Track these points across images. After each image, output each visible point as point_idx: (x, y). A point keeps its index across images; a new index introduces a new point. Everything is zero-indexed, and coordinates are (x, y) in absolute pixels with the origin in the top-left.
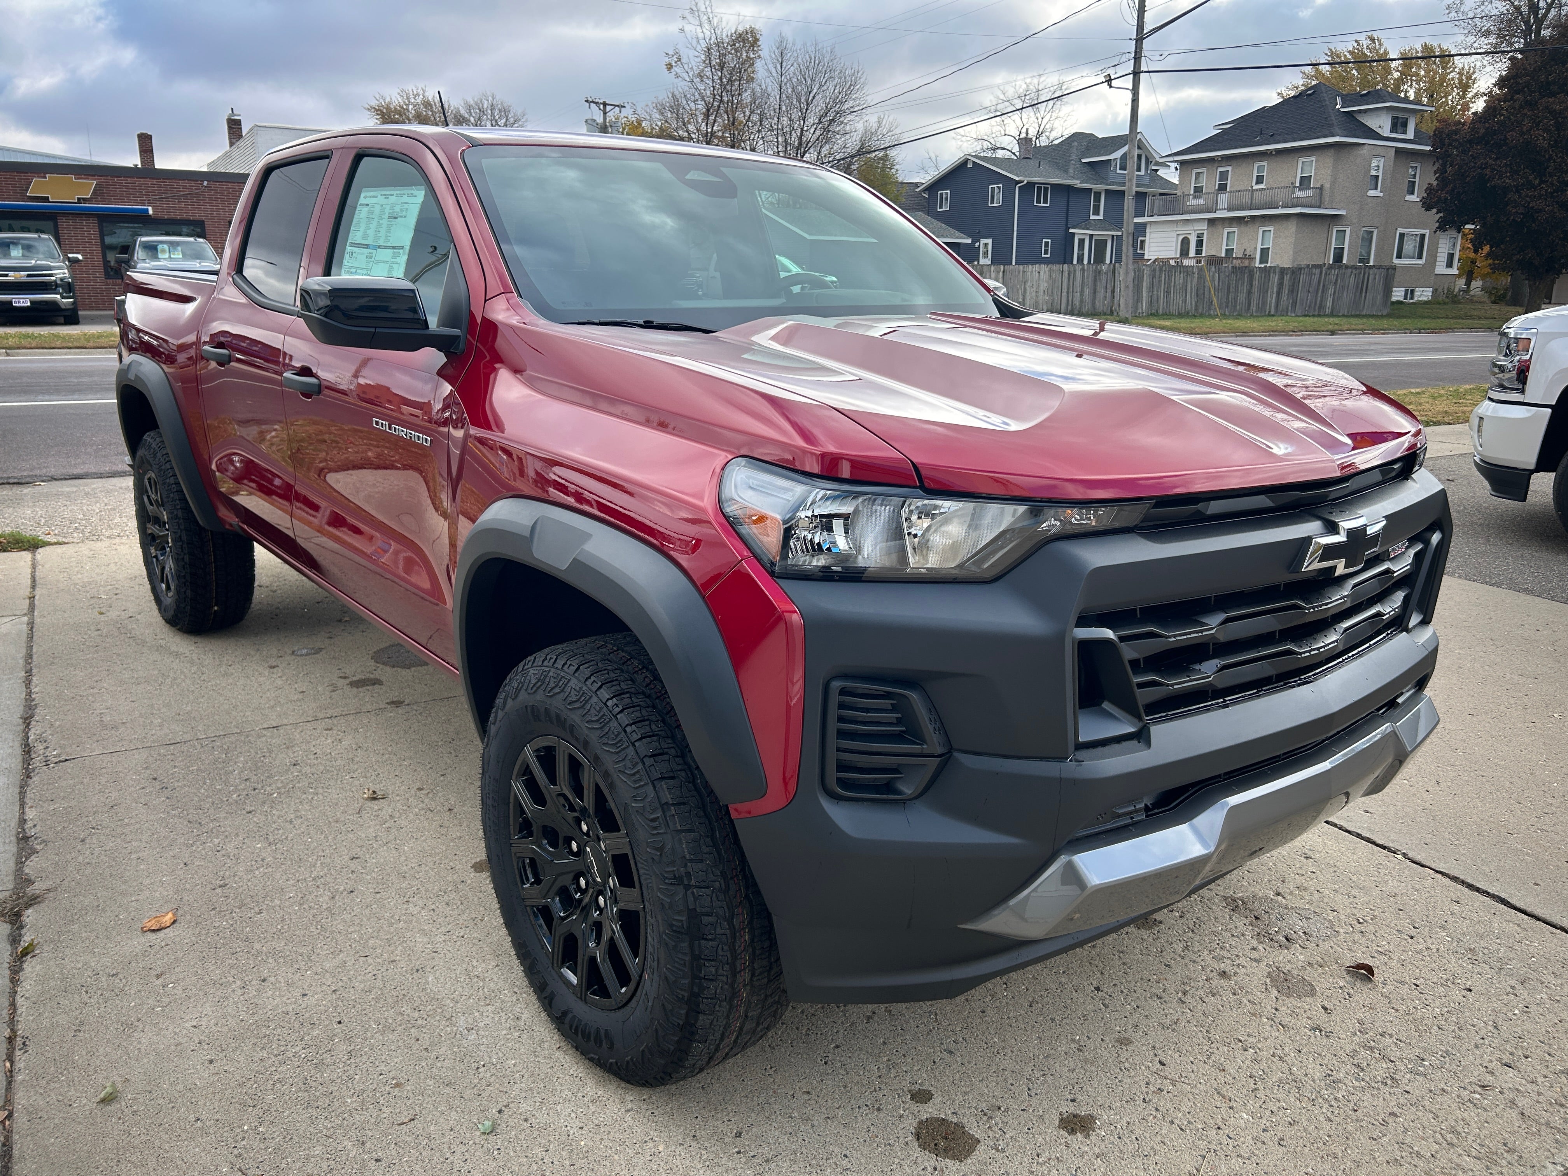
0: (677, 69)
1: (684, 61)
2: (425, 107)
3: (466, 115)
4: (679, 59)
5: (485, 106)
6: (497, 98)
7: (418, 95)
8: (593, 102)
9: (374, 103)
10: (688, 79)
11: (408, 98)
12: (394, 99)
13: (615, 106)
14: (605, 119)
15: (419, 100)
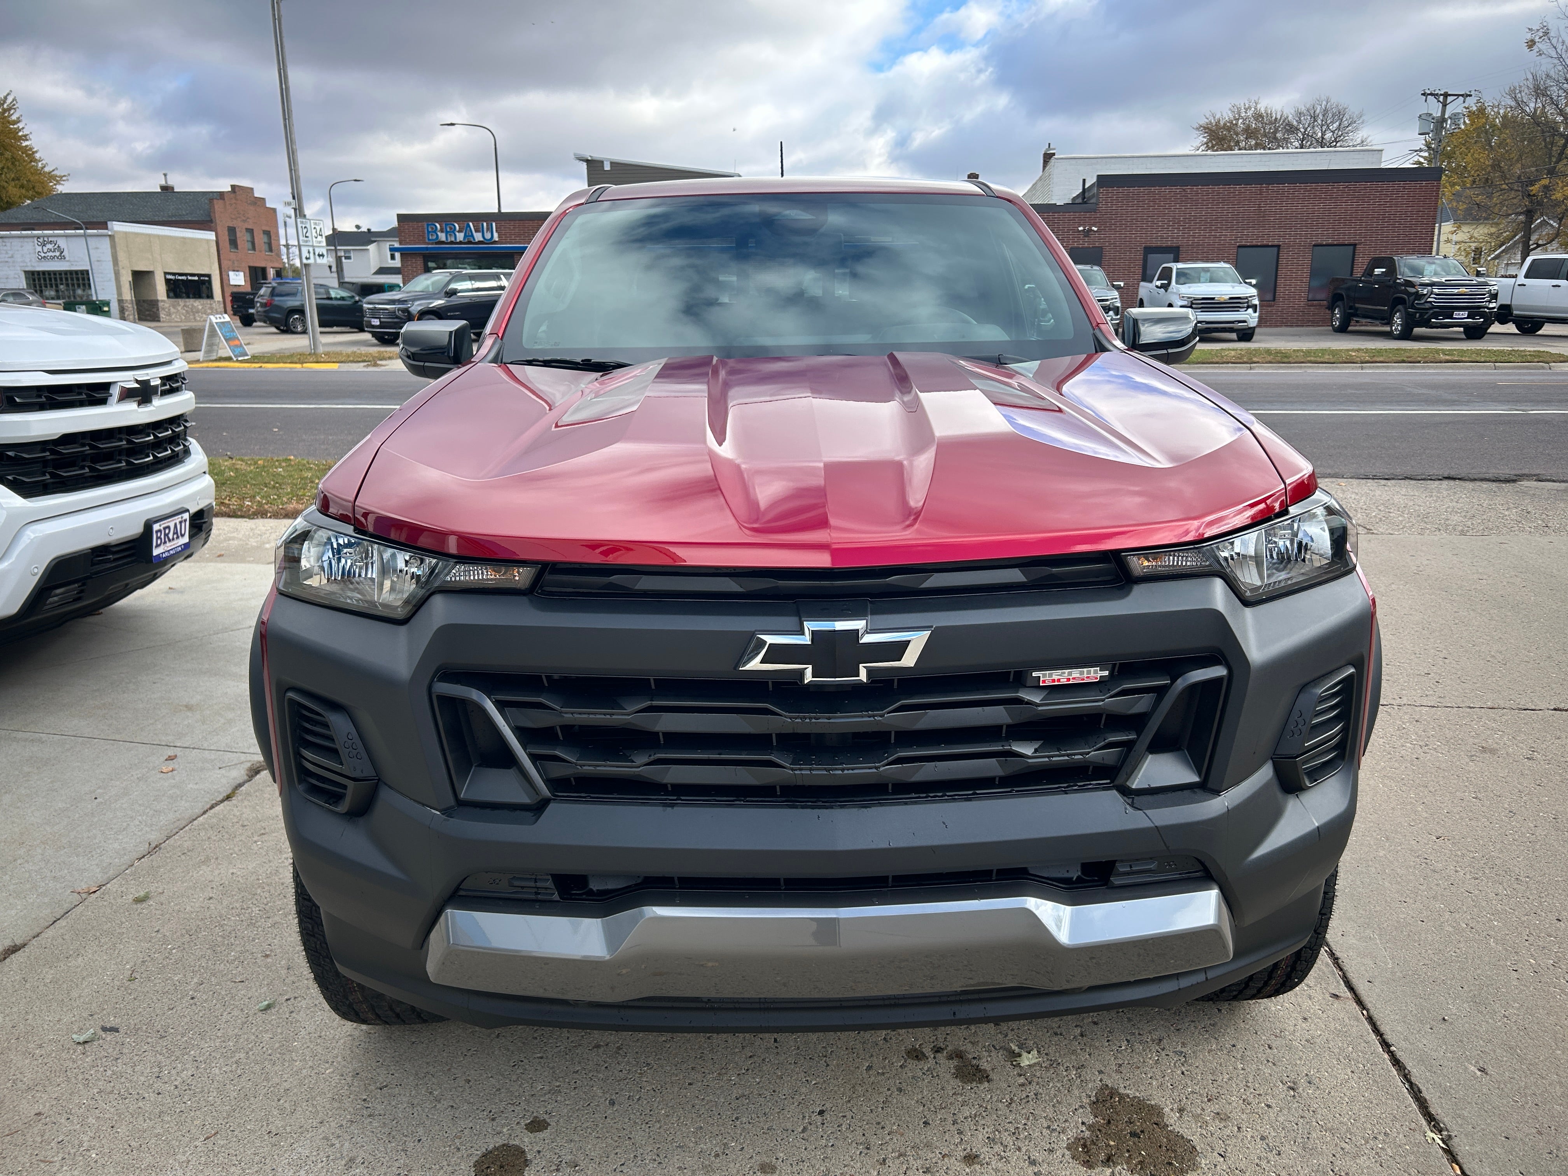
0: (1541, 46)
1: (1552, 34)
2: (1256, 119)
3: (1295, 123)
4: (1546, 33)
5: (1318, 111)
6: (1332, 101)
7: (1250, 108)
8: (1431, 94)
9: (1203, 121)
10: (1554, 54)
11: (1239, 113)
12: (1225, 115)
13: (1458, 95)
14: (1443, 112)
15: (1250, 113)
